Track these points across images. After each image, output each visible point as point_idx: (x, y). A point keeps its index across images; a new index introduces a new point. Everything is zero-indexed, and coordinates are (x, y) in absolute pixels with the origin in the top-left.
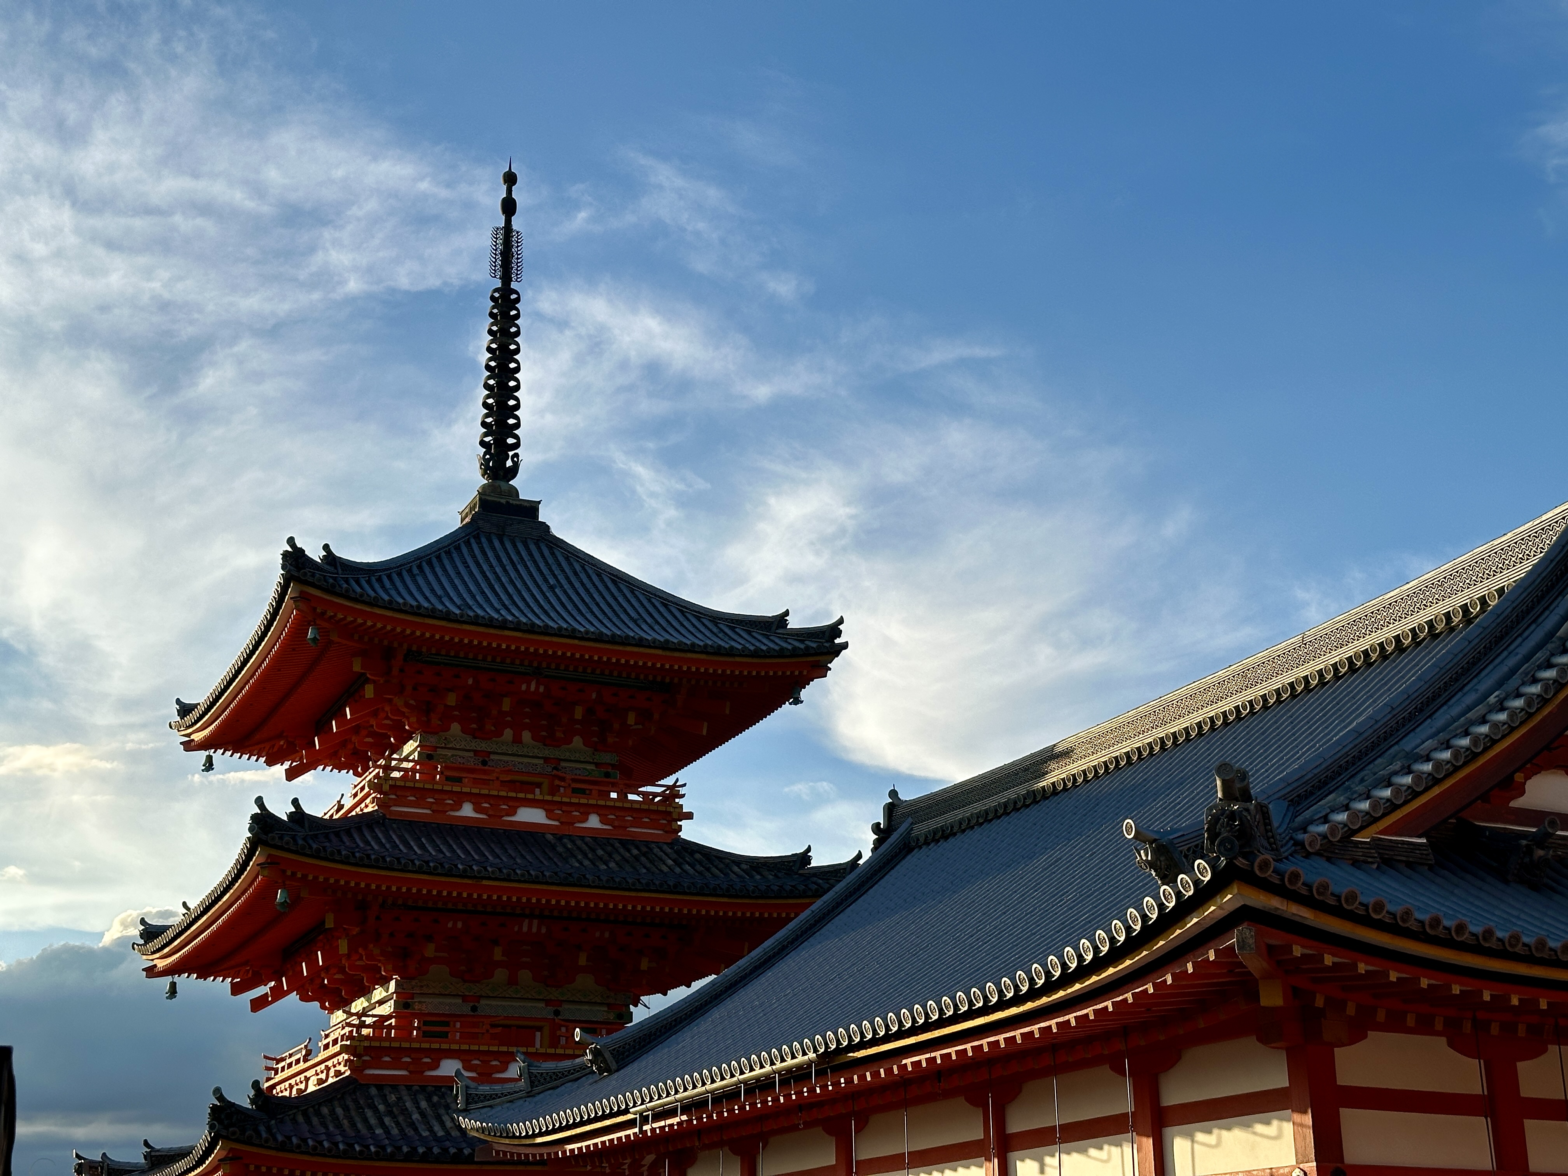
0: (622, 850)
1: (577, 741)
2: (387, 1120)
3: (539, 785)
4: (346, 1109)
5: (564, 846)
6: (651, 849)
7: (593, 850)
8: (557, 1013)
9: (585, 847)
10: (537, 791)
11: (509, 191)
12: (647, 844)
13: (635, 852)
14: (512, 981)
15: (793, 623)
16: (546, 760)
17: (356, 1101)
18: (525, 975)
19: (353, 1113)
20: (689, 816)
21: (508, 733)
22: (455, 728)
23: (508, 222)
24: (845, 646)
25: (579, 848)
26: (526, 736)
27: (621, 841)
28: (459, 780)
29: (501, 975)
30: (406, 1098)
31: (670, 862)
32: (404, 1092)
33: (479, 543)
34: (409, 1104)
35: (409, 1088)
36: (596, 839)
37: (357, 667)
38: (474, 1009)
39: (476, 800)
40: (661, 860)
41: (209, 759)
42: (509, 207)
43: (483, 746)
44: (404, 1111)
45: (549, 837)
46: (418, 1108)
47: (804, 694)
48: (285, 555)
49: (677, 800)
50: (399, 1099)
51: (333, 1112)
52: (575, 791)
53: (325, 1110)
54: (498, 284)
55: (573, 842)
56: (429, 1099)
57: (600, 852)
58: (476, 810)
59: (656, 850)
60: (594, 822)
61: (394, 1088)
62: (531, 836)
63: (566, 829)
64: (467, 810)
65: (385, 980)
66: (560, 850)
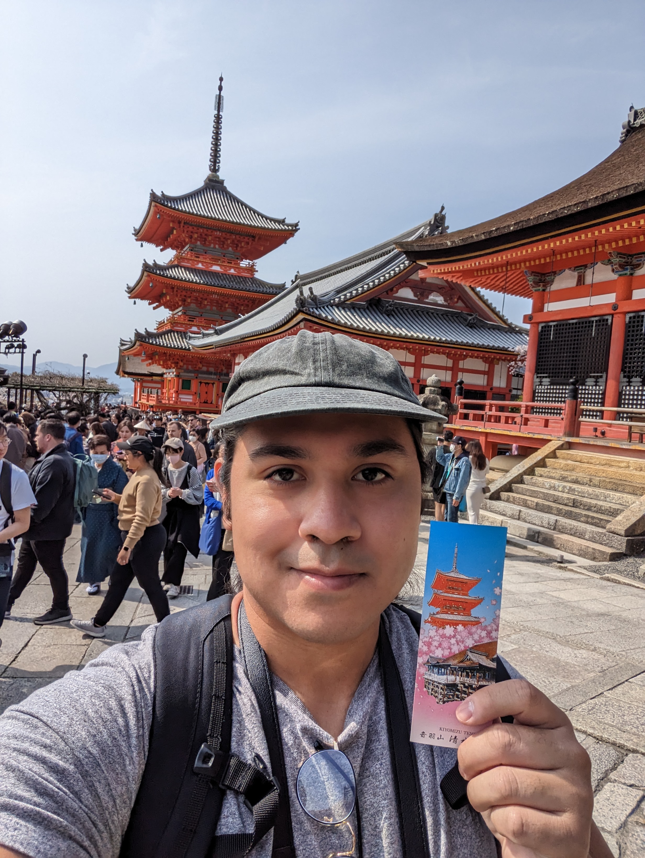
0: (238, 279)
1: (230, 249)
3: (220, 260)
7: (230, 279)
8: (222, 318)
9: (228, 277)
11: (221, 83)
12: (245, 278)
13: (241, 280)
14: (212, 309)
15: (287, 221)
16: (222, 253)
17: (170, 334)
18: (214, 308)
19: (169, 337)
20: (257, 271)
21: (212, 246)
22: (198, 243)
23: (220, 93)
24: (299, 229)
26: (217, 246)
27: (238, 277)
28: (199, 257)
29: (208, 307)
30: (183, 335)
31: (250, 283)
35: (184, 332)
36: (232, 275)
37: (171, 225)
38: (201, 315)
39: (202, 263)
40: (248, 282)
41: (142, 244)
42: (220, 88)
43: (205, 248)
45: (220, 274)
47: (288, 241)
48: (151, 194)
49: (255, 268)
52: (228, 263)
53: (163, 336)
54: (216, 112)
55: (226, 276)
57: (232, 279)
58: (202, 266)
59: (247, 279)
60: (232, 271)
61: (181, 332)
62: (215, 274)
63: (225, 273)
64: (200, 266)
65: (180, 306)
66: (222, 277)
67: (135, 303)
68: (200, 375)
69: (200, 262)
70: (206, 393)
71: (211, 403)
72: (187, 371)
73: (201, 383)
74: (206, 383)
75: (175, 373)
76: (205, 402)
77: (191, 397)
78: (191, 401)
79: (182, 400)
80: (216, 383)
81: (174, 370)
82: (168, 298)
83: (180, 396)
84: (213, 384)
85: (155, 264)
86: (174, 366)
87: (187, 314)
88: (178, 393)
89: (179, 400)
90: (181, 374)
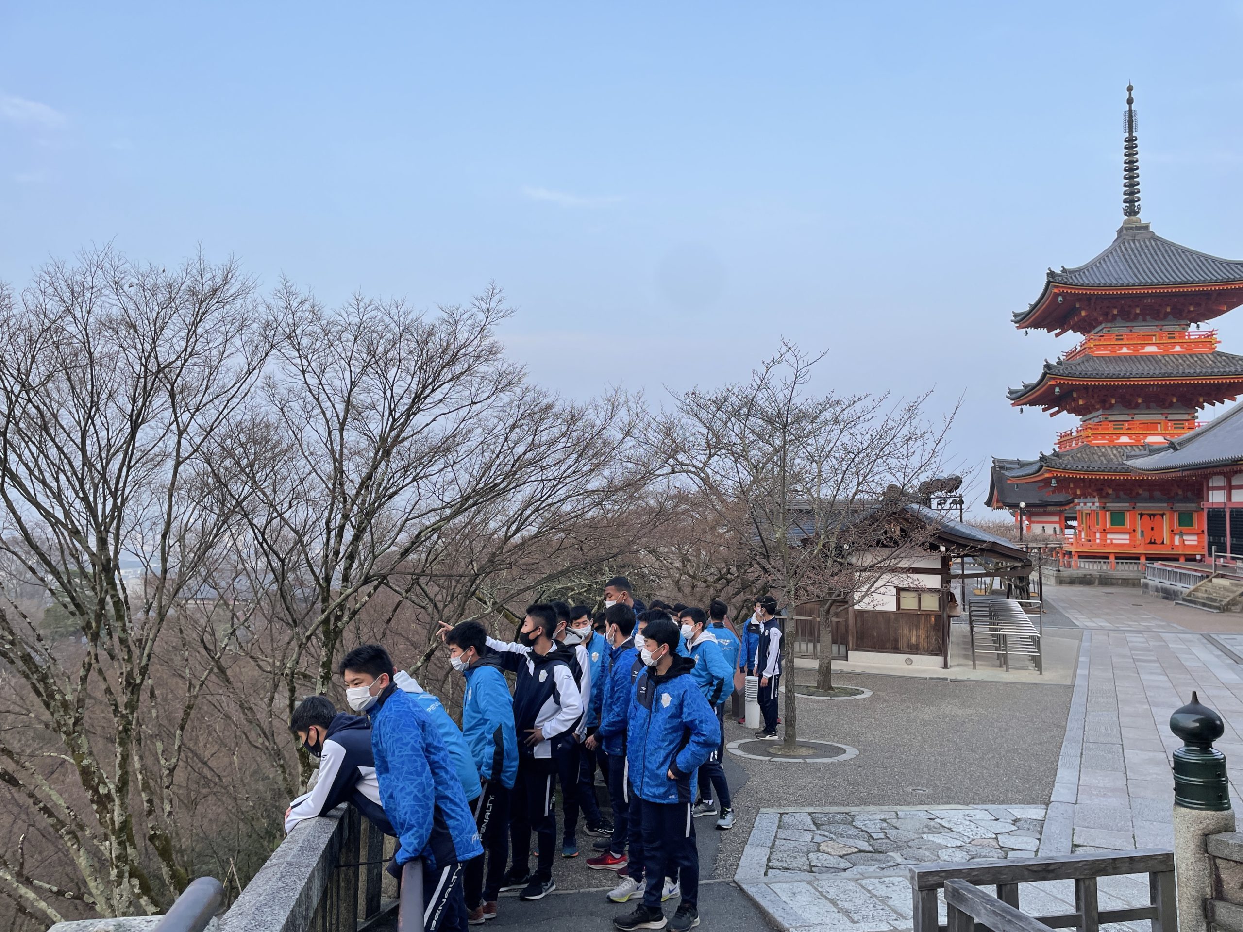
0: (1190, 359)
1: (1170, 317)
2: (1102, 458)
3: (1155, 336)
4: (1086, 455)
5: (1165, 359)
6: (1203, 356)
7: (1178, 360)
8: (1166, 418)
9: (1174, 359)
10: (1154, 338)
11: (1130, 94)
12: (1201, 355)
13: (1195, 359)
14: (1148, 407)
16: (1157, 326)
17: (1089, 452)
18: (1152, 406)
19: (1089, 456)
20: (1219, 342)
21: (1140, 318)
22: (1119, 319)
23: (1130, 107)
25: (1171, 359)
26: (1148, 317)
27: (1190, 355)
28: (1121, 339)
29: (1143, 406)
30: (1109, 450)
31: (1211, 361)
32: (1108, 448)
33: (1124, 245)
34: (1110, 452)
35: (1109, 446)
36: (1179, 354)
37: (1077, 305)
38: (1133, 418)
40: (1207, 361)
41: (1026, 331)
42: (1130, 101)
44: (1109, 456)
45: (1158, 357)
46: (1113, 453)
49: (1214, 336)
50: (1106, 450)
52: (1169, 338)
54: (1127, 135)
55: (1169, 357)
56: (1117, 449)
57: (1180, 361)
58: (1128, 350)
59: (1205, 357)
60: (1178, 348)
62: (1151, 357)
63: (1165, 353)
64: (1125, 350)
65: (1097, 410)
66: (1164, 361)
67: (1022, 410)
68: (1138, 505)
69: (1125, 345)
70: (1152, 529)
71: (1163, 543)
72: (1118, 499)
73: (1141, 515)
74: (1149, 515)
75: (1097, 504)
76: (1151, 543)
77: (1127, 536)
78: (1128, 542)
79: (1114, 541)
80: (1168, 515)
81: (1096, 500)
82: (1080, 402)
83: (1109, 536)
84: (1162, 515)
85: (1060, 362)
86: (1095, 494)
87: (1110, 419)
88: (1104, 532)
89: (1109, 541)
90: (1108, 505)
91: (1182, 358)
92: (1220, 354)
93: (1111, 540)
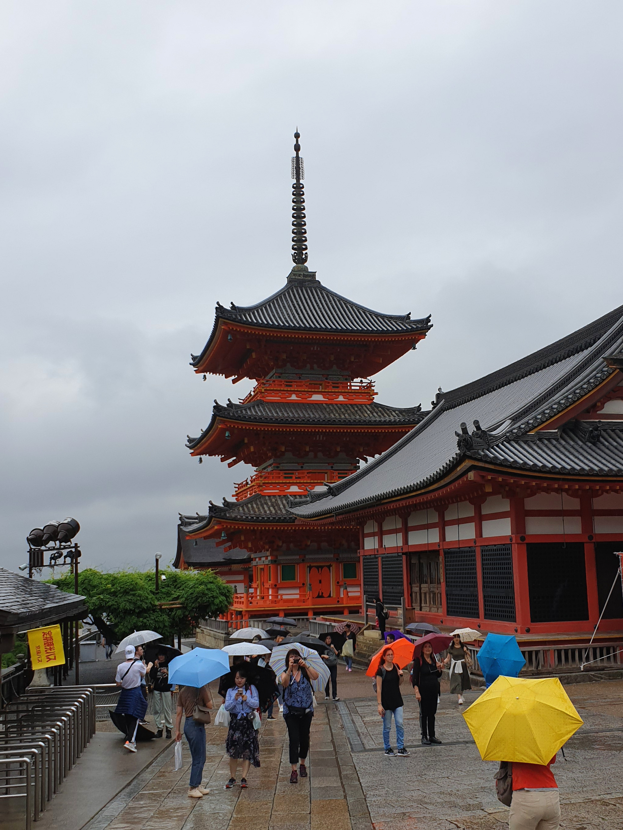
0: (351, 409)
1: (335, 367)
2: (272, 508)
3: (321, 385)
4: (257, 504)
5: (330, 408)
6: (362, 407)
7: (340, 409)
8: (332, 467)
9: (337, 408)
10: (321, 387)
12: (361, 405)
13: (356, 409)
14: (316, 456)
15: (412, 318)
16: (323, 375)
17: (260, 502)
18: (320, 454)
19: (259, 506)
20: (377, 394)
21: (308, 366)
22: (288, 365)
23: (297, 154)
24: (432, 326)
25: (335, 409)
26: (315, 366)
27: (351, 405)
28: (291, 386)
29: (311, 454)
30: (279, 500)
31: (369, 412)
32: (278, 498)
33: (292, 291)
34: (279, 502)
35: (279, 496)
36: (342, 404)
37: (248, 347)
38: (302, 467)
39: (297, 393)
40: (365, 411)
41: (205, 376)
43: (299, 371)
44: (278, 505)
45: (324, 405)
46: (282, 503)
47: (417, 345)
48: (216, 308)
49: (372, 388)
50: (276, 500)
51: (252, 507)
52: (333, 387)
53: (250, 506)
55: (333, 406)
56: (286, 499)
57: (343, 410)
58: (297, 397)
59: (364, 407)
60: (341, 398)
61: (274, 496)
62: (317, 405)
63: (330, 402)
64: (294, 397)
65: (270, 458)
66: (328, 410)
67: (201, 460)
68: (307, 557)
69: (294, 392)
70: (320, 582)
71: (330, 596)
72: (288, 551)
73: (310, 567)
74: (318, 567)
75: (269, 558)
76: (319, 597)
77: (297, 591)
78: (298, 597)
79: (284, 597)
80: (334, 566)
81: (268, 553)
82: (252, 449)
83: (281, 592)
84: (329, 567)
85: (230, 405)
86: (267, 547)
87: (281, 468)
88: (276, 587)
89: (279, 597)
90: (279, 558)
91: (344, 408)
92: (378, 406)
93: (282, 595)
